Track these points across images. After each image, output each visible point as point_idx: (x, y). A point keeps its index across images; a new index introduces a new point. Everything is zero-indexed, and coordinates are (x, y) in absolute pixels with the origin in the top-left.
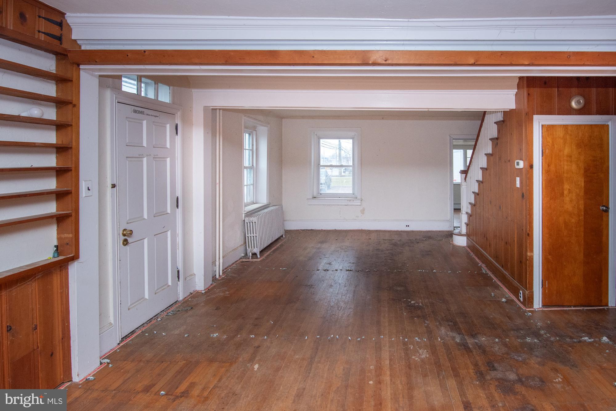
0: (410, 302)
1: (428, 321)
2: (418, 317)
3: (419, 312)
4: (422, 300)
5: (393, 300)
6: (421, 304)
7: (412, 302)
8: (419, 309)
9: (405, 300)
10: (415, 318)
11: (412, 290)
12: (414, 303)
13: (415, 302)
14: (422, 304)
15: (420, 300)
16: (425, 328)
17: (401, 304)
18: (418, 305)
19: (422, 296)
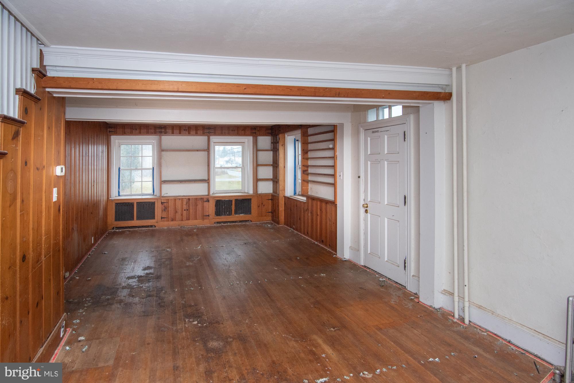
0: (198, 323)
1: (182, 303)
2: (190, 306)
3: (189, 311)
4: (185, 327)
5: (218, 322)
6: (187, 320)
7: (196, 323)
8: (189, 314)
9: (205, 325)
10: (193, 304)
11: (197, 344)
12: (193, 321)
13: (193, 323)
14: (185, 321)
15: (187, 326)
16: (185, 298)
17: (208, 319)
18: (190, 319)
19: (184, 333)
